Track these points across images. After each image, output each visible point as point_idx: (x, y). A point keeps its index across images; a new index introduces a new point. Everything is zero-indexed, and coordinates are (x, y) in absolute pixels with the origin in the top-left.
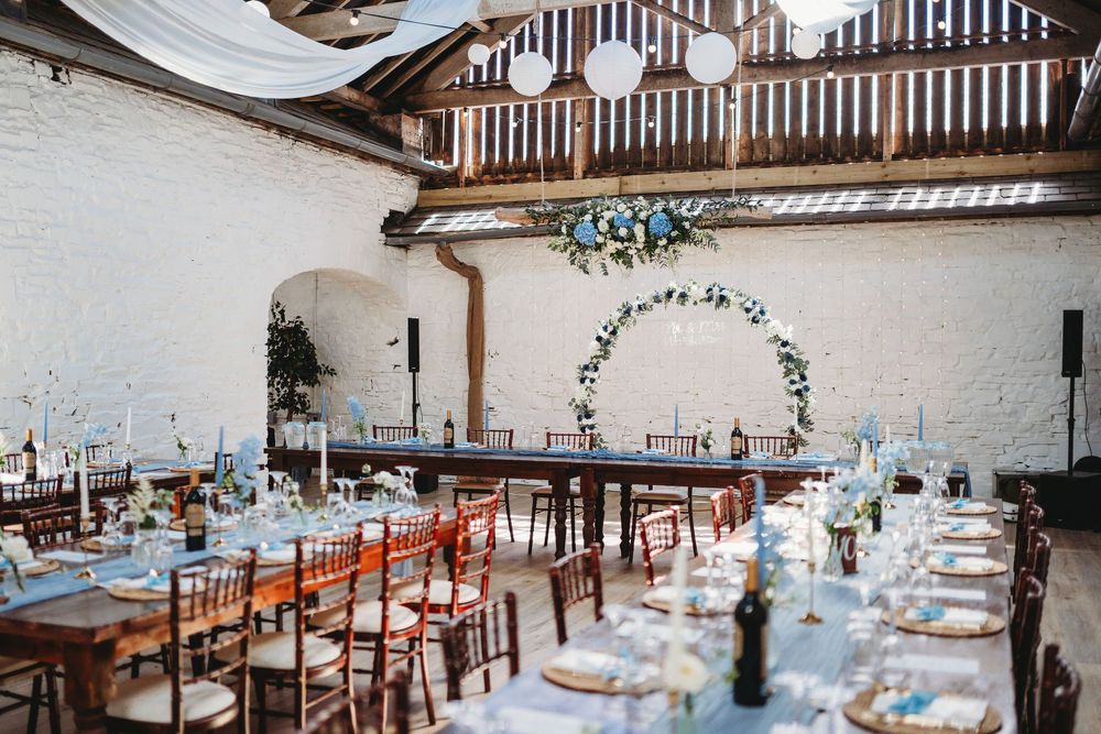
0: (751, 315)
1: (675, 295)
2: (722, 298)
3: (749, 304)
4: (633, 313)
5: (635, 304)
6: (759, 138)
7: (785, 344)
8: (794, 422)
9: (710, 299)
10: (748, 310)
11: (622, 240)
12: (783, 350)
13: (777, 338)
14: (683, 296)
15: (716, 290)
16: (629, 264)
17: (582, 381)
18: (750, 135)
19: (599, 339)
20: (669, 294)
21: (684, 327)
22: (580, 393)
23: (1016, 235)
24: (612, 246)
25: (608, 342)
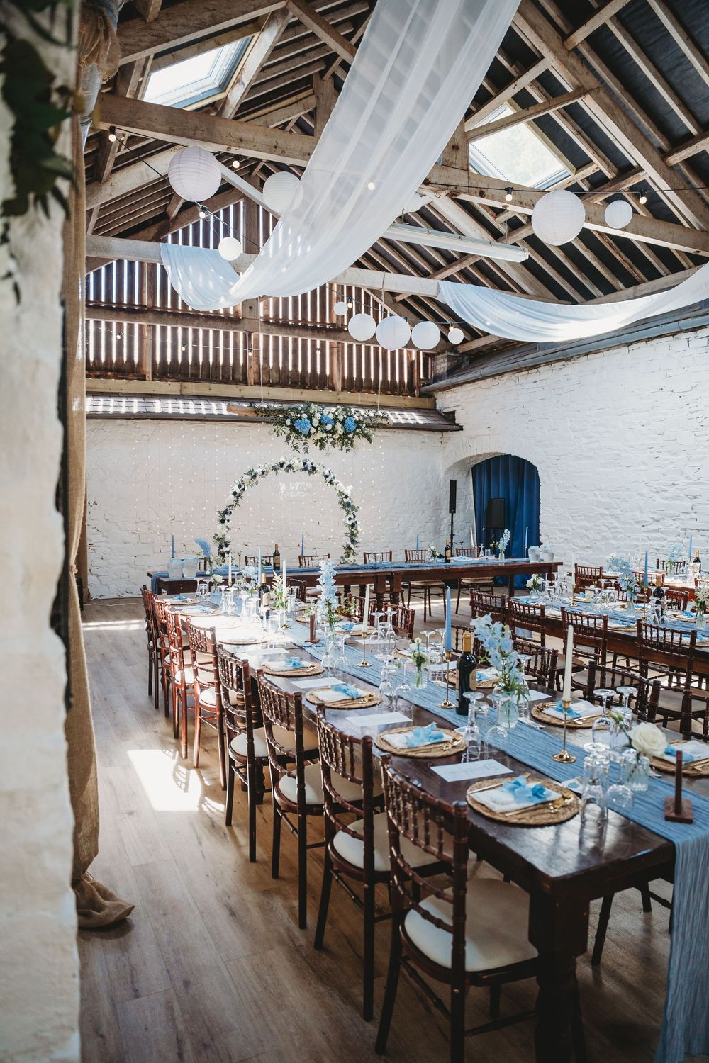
0: (329, 479)
1: (285, 466)
2: (314, 469)
3: (327, 473)
4: (258, 476)
5: (259, 471)
6: (264, 369)
7: (346, 497)
8: (349, 543)
9: (306, 469)
10: (326, 477)
11: (327, 432)
12: (345, 500)
13: (341, 493)
14: (290, 466)
15: (309, 464)
16: (322, 447)
17: (223, 522)
18: (259, 366)
19: (235, 493)
20: (282, 465)
21: (288, 486)
22: (220, 530)
23: (405, 439)
24: (320, 435)
25: (240, 495)
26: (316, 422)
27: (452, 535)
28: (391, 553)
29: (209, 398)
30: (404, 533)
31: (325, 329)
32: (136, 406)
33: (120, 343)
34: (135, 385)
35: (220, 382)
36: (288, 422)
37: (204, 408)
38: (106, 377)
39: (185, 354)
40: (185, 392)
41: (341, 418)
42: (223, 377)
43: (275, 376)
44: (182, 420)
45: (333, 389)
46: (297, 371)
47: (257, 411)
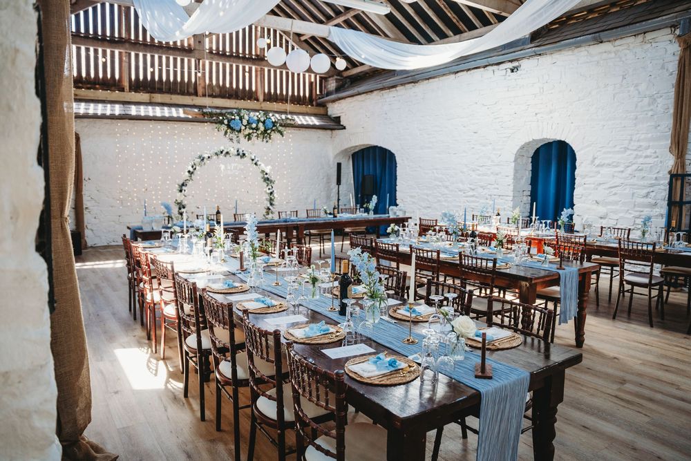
0: (254, 162)
1: (224, 153)
2: (244, 154)
3: (253, 157)
4: (205, 160)
5: (206, 156)
6: (209, 85)
7: (266, 174)
8: (269, 205)
9: (238, 155)
10: (253, 160)
11: (253, 129)
12: (266, 176)
13: (263, 171)
14: (227, 153)
15: (240, 151)
16: (249, 139)
17: (181, 191)
18: (205, 83)
19: (189, 172)
20: (222, 152)
21: (226, 167)
22: (179, 197)
23: (307, 135)
24: (248, 131)
25: (192, 173)
26: (245, 122)
27: (339, 200)
28: (297, 212)
29: (170, 105)
30: (306, 199)
31: (252, 58)
32: (118, 110)
33: (105, 65)
34: (116, 95)
35: (178, 94)
36: (226, 122)
37: (166, 112)
38: (95, 89)
39: (153, 73)
40: (153, 100)
41: (262, 119)
42: (180, 90)
43: (217, 90)
44: (151, 120)
45: (257, 100)
46: (232, 87)
47: (204, 114)
